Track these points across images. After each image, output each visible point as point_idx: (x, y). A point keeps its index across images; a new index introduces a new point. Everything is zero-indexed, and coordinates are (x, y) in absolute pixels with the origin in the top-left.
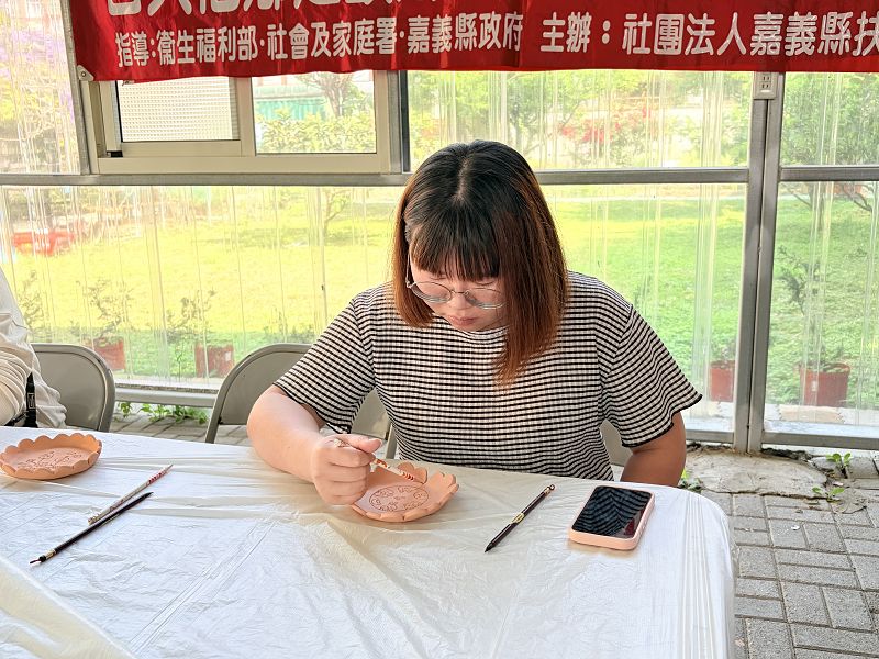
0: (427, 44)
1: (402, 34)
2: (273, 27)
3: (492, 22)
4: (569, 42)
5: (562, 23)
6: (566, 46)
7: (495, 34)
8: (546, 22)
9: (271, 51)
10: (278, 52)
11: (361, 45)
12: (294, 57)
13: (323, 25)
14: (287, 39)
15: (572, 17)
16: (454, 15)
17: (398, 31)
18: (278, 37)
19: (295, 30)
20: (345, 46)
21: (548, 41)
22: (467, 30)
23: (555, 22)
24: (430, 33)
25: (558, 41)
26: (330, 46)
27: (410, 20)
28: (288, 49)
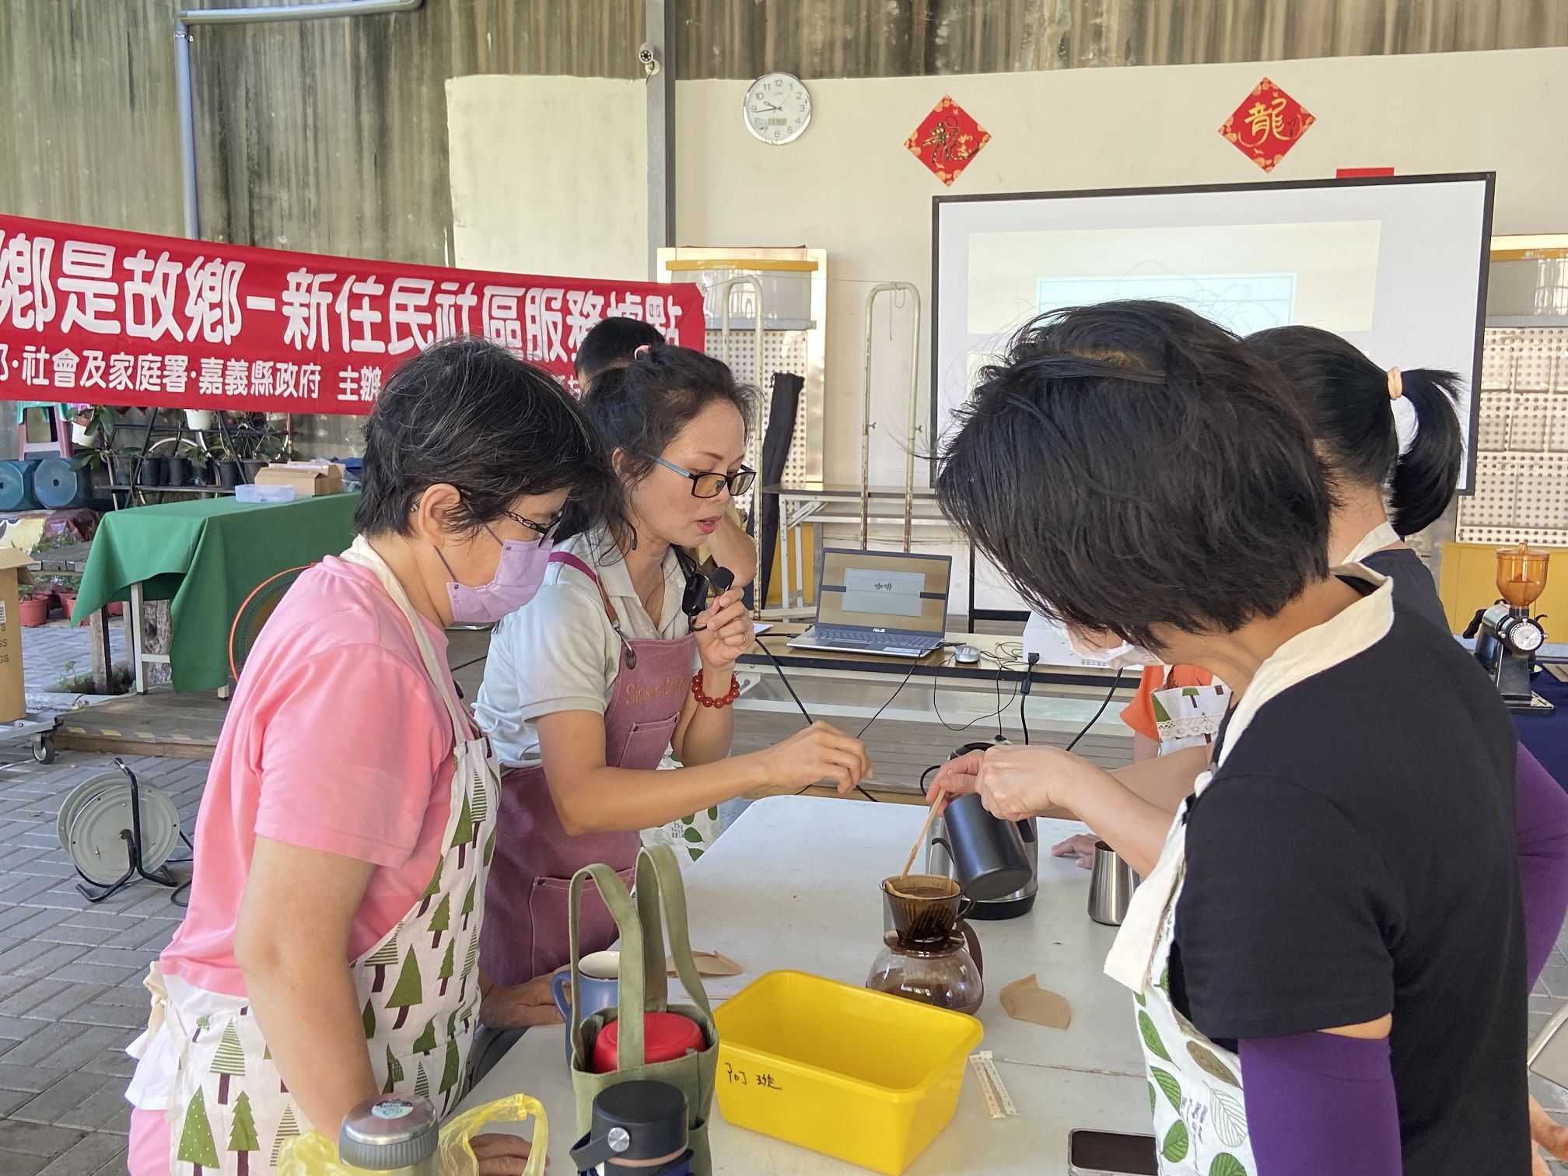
0: (220, 386)
1: (193, 375)
2: (33, 348)
3: (289, 373)
4: (362, 392)
5: (356, 375)
6: (360, 395)
7: (292, 383)
8: (342, 374)
9: (27, 373)
10: (37, 376)
11: (145, 382)
12: (57, 384)
13: (100, 354)
14: (49, 363)
15: (364, 371)
16: (251, 362)
17: (188, 370)
18: (37, 360)
19: (62, 354)
20: (125, 379)
21: (344, 391)
22: (263, 376)
23: (349, 374)
24: (223, 375)
25: (353, 392)
26: (105, 376)
27: (203, 360)
28: (50, 373)
